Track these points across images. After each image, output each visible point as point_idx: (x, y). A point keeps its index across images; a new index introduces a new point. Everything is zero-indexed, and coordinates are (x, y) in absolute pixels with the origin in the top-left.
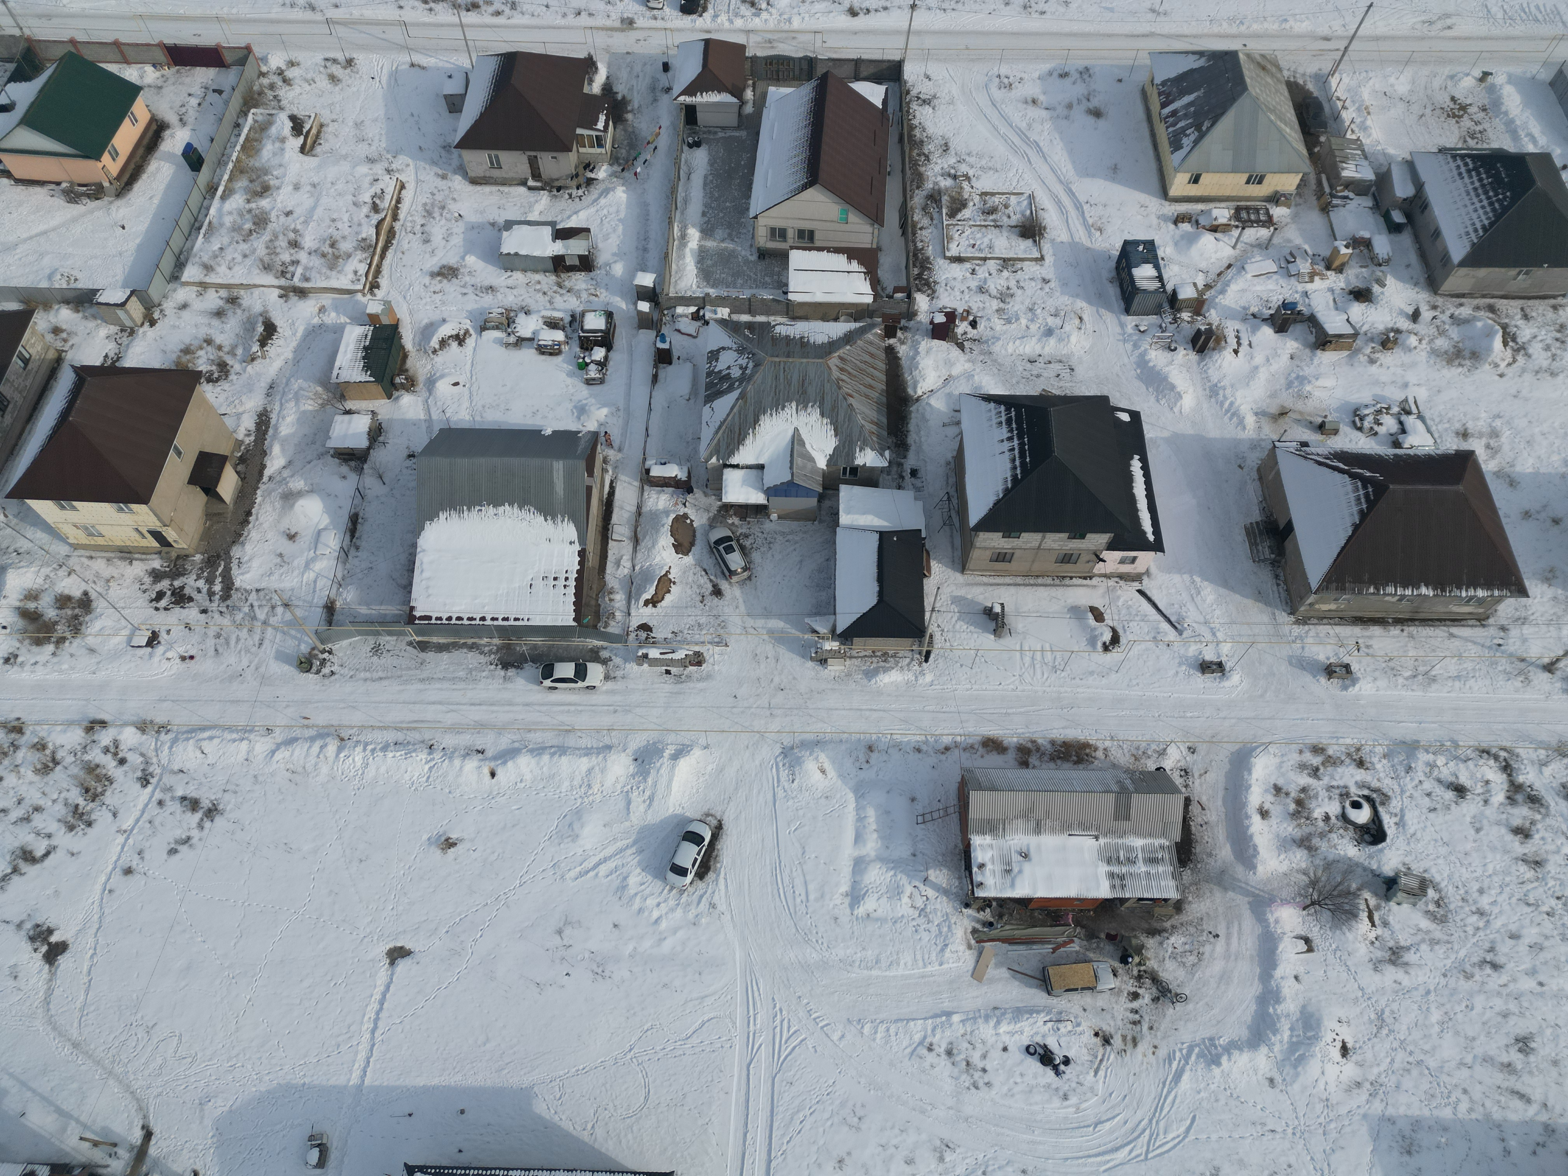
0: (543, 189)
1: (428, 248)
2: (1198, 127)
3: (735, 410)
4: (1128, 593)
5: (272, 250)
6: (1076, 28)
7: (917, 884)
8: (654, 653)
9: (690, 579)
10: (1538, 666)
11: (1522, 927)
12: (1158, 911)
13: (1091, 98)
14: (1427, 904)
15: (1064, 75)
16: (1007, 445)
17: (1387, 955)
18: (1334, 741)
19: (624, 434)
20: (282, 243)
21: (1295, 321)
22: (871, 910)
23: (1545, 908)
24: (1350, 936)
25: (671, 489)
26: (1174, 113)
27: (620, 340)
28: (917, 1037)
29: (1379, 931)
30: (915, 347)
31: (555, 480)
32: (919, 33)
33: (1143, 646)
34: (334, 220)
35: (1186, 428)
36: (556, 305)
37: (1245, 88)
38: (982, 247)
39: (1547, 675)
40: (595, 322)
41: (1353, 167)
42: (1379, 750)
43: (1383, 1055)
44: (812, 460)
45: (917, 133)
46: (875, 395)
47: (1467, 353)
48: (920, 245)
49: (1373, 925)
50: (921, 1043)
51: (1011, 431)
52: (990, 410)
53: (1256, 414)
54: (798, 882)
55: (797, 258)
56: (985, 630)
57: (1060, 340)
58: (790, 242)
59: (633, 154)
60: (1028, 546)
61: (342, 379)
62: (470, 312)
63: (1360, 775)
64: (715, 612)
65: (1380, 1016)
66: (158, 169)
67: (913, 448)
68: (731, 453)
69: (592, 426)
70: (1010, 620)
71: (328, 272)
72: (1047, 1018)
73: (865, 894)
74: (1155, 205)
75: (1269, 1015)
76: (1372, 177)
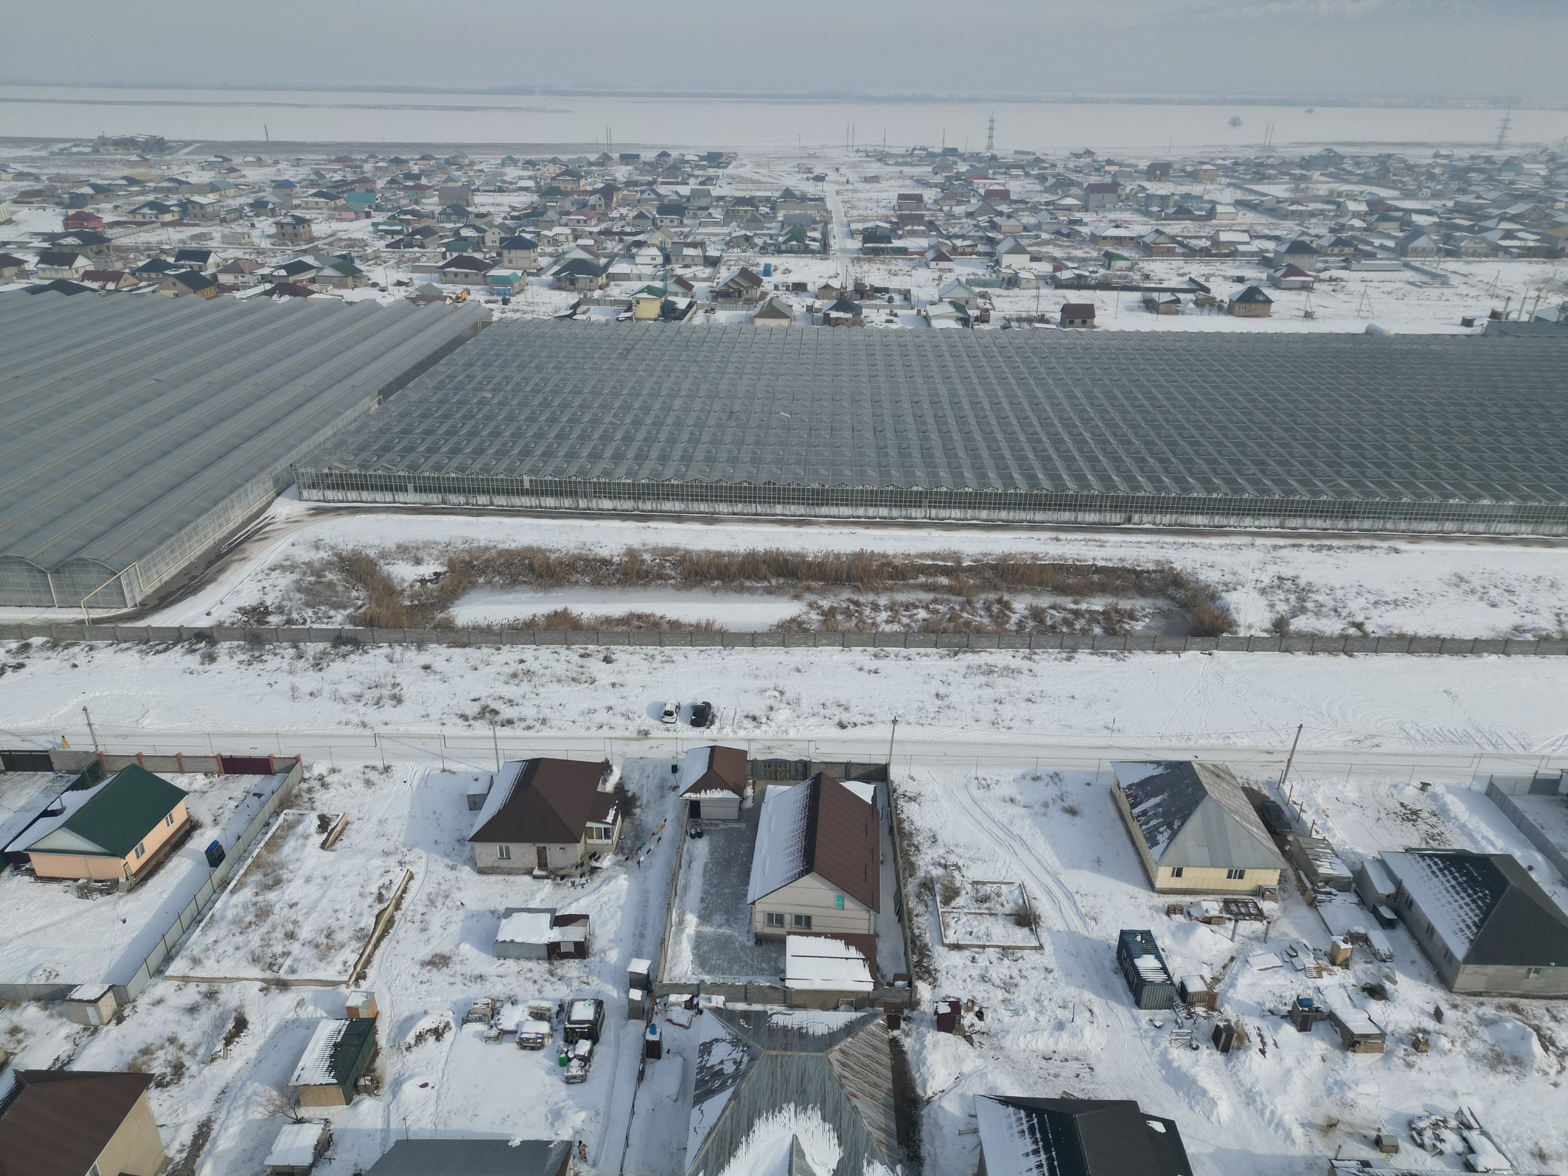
0: (547, 877)
1: (424, 936)
2: (1170, 826)
3: (727, 1113)
5: (266, 942)
6: (1041, 740)
13: (1065, 798)
15: (1036, 779)
16: (1033, 1160)
19: (600, 1145)
20: (279, 934)
21: (1316, 1019)
26: (1144, 813)
27: (608, 1033)
30: (921, 1039)
32: (901, 742)
34: (336, 911)
35: (1229, 1142)
36: (545, 994)
37: (1205, 793)
38: (980, 934)
40: (583, 1012)
41: (1327, 865)
45: (906, 825)
46: (881, 1095)
47: (1508, 1058)
48: (917, 932)
51: (1036, 1142)
52: (1009, 1116)
53: (1303, 1125)
55: (795, 944)
57: (1073, 1035)
58: (787, 928)
59: (638, 844)
61: (302, 1082)
62: (455, 1003)
66: (178, 866)
67: (927, 1162)
69: (566, 1135)
71: (317, 963)
74: (1143, 895)
76: (1350, 874)
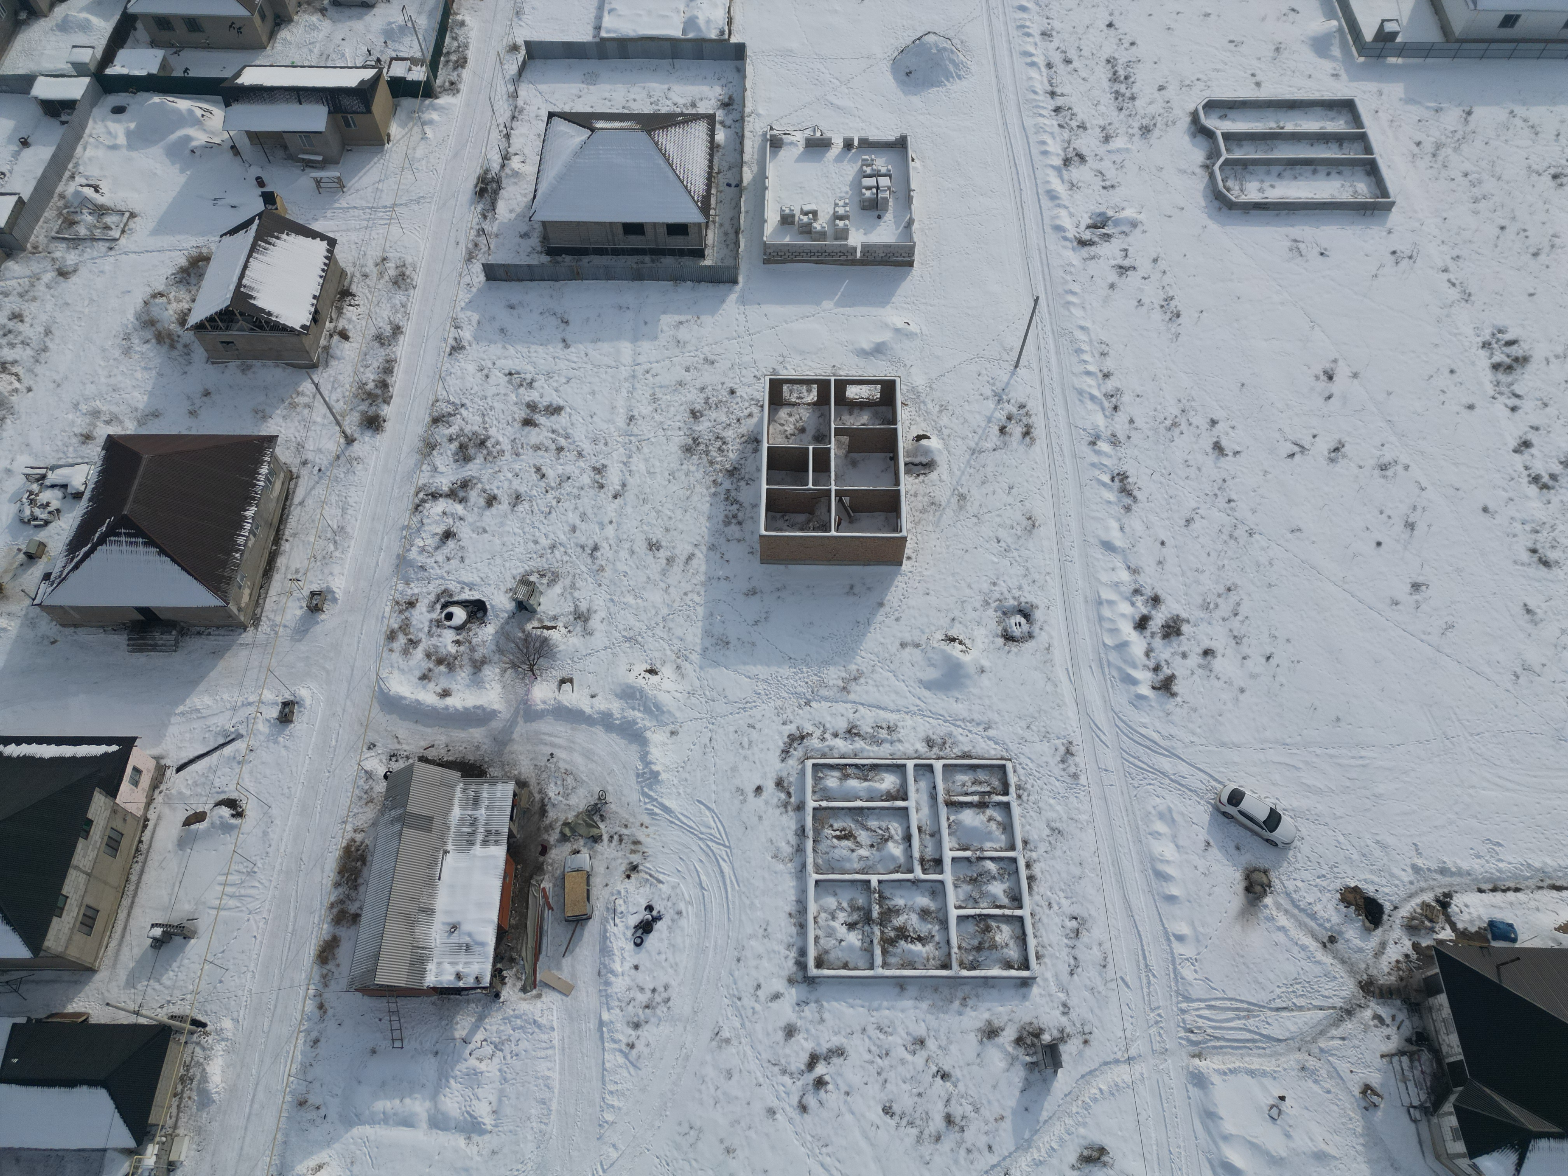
4: (176, 783)
7: (468, 1051)
10: (346, 448)
11: (567, 522)
14: (542, 584)
17: (580, 623)
18: (386, 621)
22: (489, 1109)
23: (554, 503)
24: (562, 647)
28: (621, 1060)
29: (560, 624)
33: (246, 776)
39: (355, 444)
42: (401, 587)
43: (657, 644)
49: (555, 627)
50: (626, 1056)
56: (182, 949)
60: (82, 887)
63: (422, 606)
65: (628, 639)
70: (175, 918)
72: (612, 923)
73: (471, 1116)
75: (621, 725)
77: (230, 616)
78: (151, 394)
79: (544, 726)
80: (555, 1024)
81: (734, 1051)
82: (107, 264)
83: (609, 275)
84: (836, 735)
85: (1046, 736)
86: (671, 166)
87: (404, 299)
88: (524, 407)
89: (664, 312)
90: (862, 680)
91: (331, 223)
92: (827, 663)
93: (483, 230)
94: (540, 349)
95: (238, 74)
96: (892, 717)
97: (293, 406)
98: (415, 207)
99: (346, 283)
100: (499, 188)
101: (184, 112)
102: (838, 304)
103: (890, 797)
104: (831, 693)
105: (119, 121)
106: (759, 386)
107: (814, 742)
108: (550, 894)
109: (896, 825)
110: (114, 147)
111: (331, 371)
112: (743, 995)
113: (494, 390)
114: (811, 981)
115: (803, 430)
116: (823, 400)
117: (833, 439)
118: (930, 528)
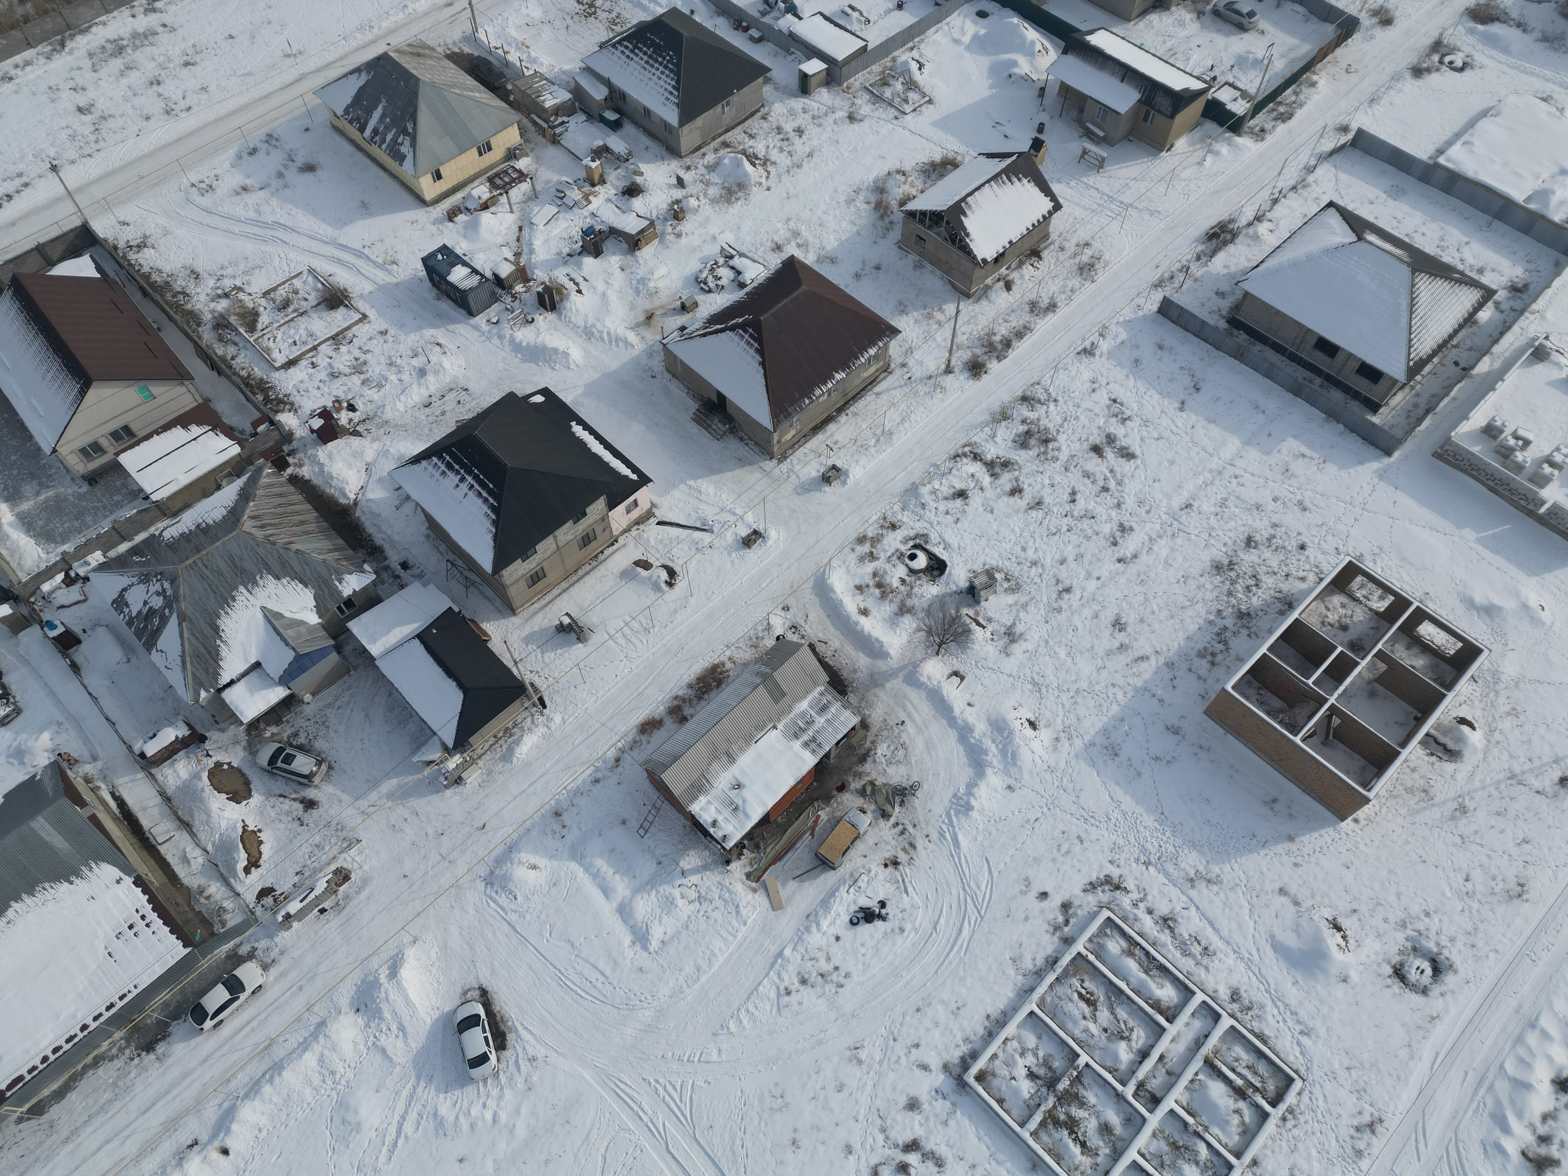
2: (405, 132)
3: (186, 635)
4: (651, 530)
6: (230, 106)
7: (679, 882)
8: (294, 907)
9: (273, 815)
10: (941, 375)
11: (1062, 552)
12: (854, 741)
13: (294, 158)
14: (1001, 585)
15: (253, 152)
16: (464, 487)
17: (1006, 639)
18: (866, 525)
19: (86, 741)
21: (602, 240)
22: (661, 936)
23: (1065, 529)
24: (976, 647)
25: (182, 753)
26: (375, 132)
27: (4, 659)
28: (773, 994)
29: (990, 628)
30: (314, 460)
31: (48, 839)
33: (694, 562)
35: (591, 376)
37: (417, 79)
38: (304, 339)
39: (951, 376)
41: (549, 96)
42: (897, 508)
43: (1054, 706)
44: (301, 623)
45: (155, 277)
46: (312, 527)
47: (735, 188)
48: (244, 373)
49: (984, 627)
50: (779, 995)
51: (458, 473)
52: (426, 469)
53: (632, 329)
54: (588, 971)
55: (130, 460)
56: (570, 644)
57: (436, 372)
58: (111, 451)
60: (549, 553)
63: (899, 535)
64: (323, 823)
65: (1034, 683)
67: (386, 547)
68: (216, 675)
69: (43, 760)
70: (583, 621)
72: (847, 888)
73: (647, 929)
74: (421, 214)
75: (974, 745)
76: (569, 96)
77: (769, 442)
78: (842, 244)
79: (916, 697)
80: (749, 922)
81: (858, 1074)
82: (886, 128)
83: (1269, 374)
84: (1150, 912)
85: (1360, 1092)
86: (1412, 313)
87: (1077, 285)
88: (1103, 435)
89: (1294, 437)
90: (1215, 888)
91: (1069, 191)
92: (1194, 845)
93: (1188, 268)
94: (1156, 397)
95: (1091, 32)
96: (1216, 943)
97: (929, 316)
98: (1146, 216)
99: (1042, 246)
100: (1232, 241)
101: (1028, 41)
102: (1480, 541)
103: (1156, 1005)
104: (1176, 874)
105: (976, 23)
106: (1333, 560)
107: (1125, 901)
108: (821, 824)
109: (1142, 1034)
110: (957, 42)
111: (977, 307)
112: (900, 1039)
113: (1090, 405)
114: (962, 1084)
115: (1344, 628)
116: (1390, 615)
117: (1369, 657)
118: (1403, 811)
